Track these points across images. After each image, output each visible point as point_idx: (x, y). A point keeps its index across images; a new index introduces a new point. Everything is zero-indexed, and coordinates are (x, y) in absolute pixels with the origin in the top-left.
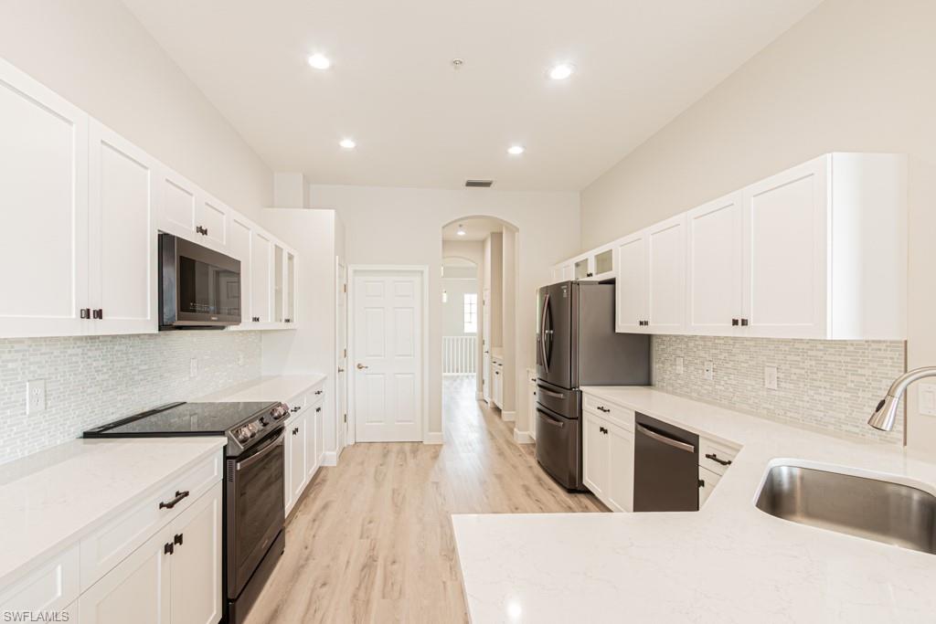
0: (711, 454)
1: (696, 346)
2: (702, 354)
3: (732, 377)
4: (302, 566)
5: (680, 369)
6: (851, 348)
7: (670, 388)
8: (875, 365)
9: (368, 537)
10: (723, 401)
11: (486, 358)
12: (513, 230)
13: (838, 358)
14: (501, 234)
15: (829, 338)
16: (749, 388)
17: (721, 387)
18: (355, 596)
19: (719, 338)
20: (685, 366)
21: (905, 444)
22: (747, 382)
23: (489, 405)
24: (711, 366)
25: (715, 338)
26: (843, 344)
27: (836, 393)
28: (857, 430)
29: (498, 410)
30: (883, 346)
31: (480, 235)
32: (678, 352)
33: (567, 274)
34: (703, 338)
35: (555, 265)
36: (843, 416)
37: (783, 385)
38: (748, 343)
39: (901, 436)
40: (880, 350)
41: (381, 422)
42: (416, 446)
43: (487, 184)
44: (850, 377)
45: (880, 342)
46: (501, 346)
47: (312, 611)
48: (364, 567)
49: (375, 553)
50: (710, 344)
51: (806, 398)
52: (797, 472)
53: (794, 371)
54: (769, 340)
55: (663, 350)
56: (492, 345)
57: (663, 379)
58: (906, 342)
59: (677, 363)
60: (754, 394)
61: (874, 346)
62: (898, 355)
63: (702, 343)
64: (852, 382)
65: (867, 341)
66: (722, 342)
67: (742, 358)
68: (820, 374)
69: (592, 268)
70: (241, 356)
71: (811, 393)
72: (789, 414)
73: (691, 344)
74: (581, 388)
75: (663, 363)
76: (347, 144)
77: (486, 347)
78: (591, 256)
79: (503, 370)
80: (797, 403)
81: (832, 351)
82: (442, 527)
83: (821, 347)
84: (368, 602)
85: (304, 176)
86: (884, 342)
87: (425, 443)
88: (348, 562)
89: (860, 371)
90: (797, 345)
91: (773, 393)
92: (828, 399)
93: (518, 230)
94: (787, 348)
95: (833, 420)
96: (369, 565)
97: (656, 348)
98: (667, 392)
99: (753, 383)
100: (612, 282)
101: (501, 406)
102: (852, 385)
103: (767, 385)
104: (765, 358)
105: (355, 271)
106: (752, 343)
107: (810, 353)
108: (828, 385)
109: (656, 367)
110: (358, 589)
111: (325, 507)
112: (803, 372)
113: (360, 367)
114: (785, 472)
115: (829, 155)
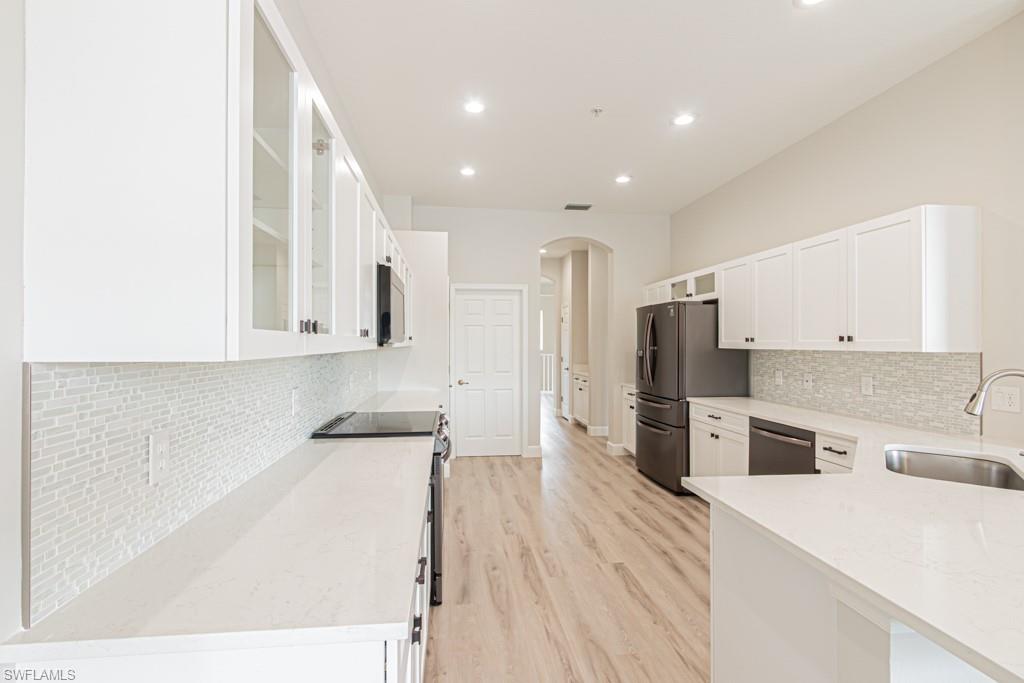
0: (827, 447)
1: (796, 360)
2: (802, 367)
3: (831, 386)
4: (467, 556)
5: (780, 381)
6: (936, 359)
7: (770, 398)
8: (957, 373)
9: (513, 533)
10: (822, 408)
11: (566, 375)
12: (604, 251)
13: (926, 368)
14: (586, 252)
15: (924, 351)
16: (847, 395)
17: (820, 396)
18: (526, 577)
19: (817, 352)
20: (785, 377)
21: (981, 434)
22: (844, 390)
23: (570, 421)
24: (811, 377)
25: (814, 351)
26: (931, 355)
27: (924, 397)
28: (942, 426)
29: (581, 426)
30: (963, 357)
31: (557, 253)
32: (778, 366)
33: (662, 294)
34: (803, 352)
35: (647, 284)
36: (930, 415)
37: (878, 391)
38: (847, 357)
39: (978, 428)
40: (960, 360)
41: (480, 436)
42: (517, 459)
43: (586, 208)
44: (936, 383)
45: (960, 354)
46: (587, 363)
47: (495, 588)
48: (522, 556)
49: (525, 544)
50: (809, 358)
51: (899, 401)
52: (905, 455)
53: (887, 379)
54: (864, 353)
55: (761, 363)
56: (573, 361)
57: (762, 390)
58: (981, 354)
59: (777, 375)
60: (851, 400)
61: (956, 357)
62: (976, 365)
63: (802, 357)
64: (938, 386)
65: (950, 354)
66: (821, 356)
67: (841, 369)
68: (911, 381)
69: (691, 288)
70: (370, 372)
71: (903, 397)
72: (883, 416)
73: (791, 358)
74: (688, 399)
75: (762, 376)
76: (468, 172)
77: (565, 364)
78: (690, 278)
79: (590, 387)
80: (891, 406)
81: (920, 362)
82: (575, 524)
83: (911, 358)
84: (540, 580)
85: (412, 199)
86: (965, 354)
87: (524, 456)
88: (506, 553)
89: (945, 378)
90: (890, 358)
91: (869, 398)
92: (917, 401)
93: (611, 251)
94: (881, 360)
95: (922, 419)
96: (525, 553)
97: (754, 362)
98: (767, 401)
99: (850, 391)
100: (715, 302)
101: (584, 421)
102: (938, 389)
103: (864, 391)
104: (861, 369)
105: (457, 290)
106: (850, 357)
107: (902, 364)
108: (917, 390)
109: (754, 380)
110: (526, 569)
111: (460, 511)
112: (896, 379)
113: (460, 383)
114: (895, 454)
115: (923, 207)
